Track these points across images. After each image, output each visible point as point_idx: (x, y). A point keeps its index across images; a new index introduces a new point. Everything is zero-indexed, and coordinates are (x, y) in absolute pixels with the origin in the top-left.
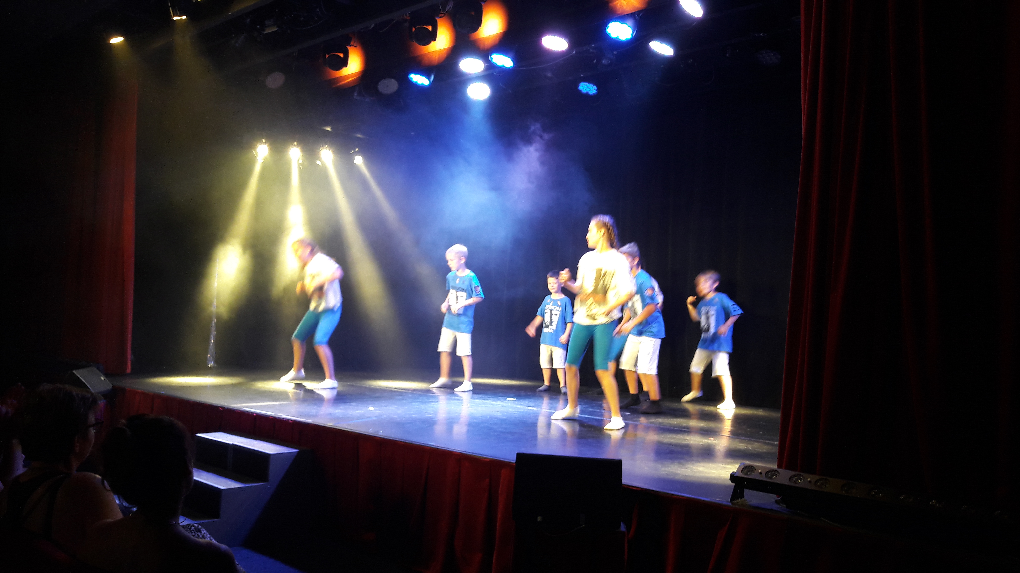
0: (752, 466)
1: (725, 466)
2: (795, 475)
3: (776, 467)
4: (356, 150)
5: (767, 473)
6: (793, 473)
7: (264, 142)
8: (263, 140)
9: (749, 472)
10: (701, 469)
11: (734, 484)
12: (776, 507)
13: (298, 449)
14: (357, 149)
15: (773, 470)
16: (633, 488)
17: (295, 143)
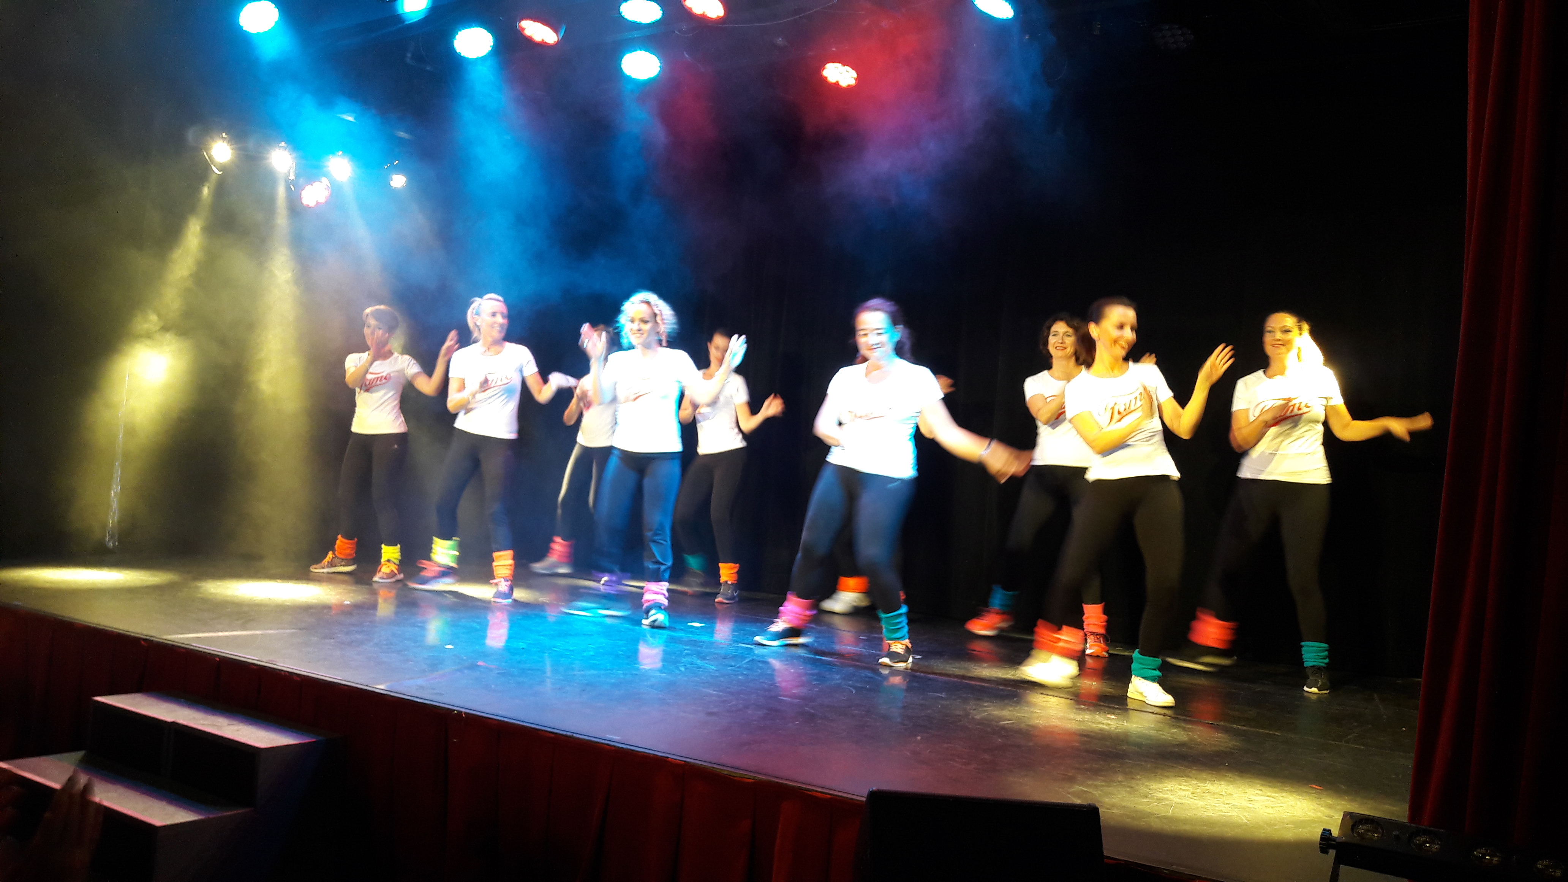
4: (395, 164)
7: (225, 138)
8: (224, 135)
9: (1368, 832)
13: (317, 737)
14: (397, 162)
17: (283, 144)
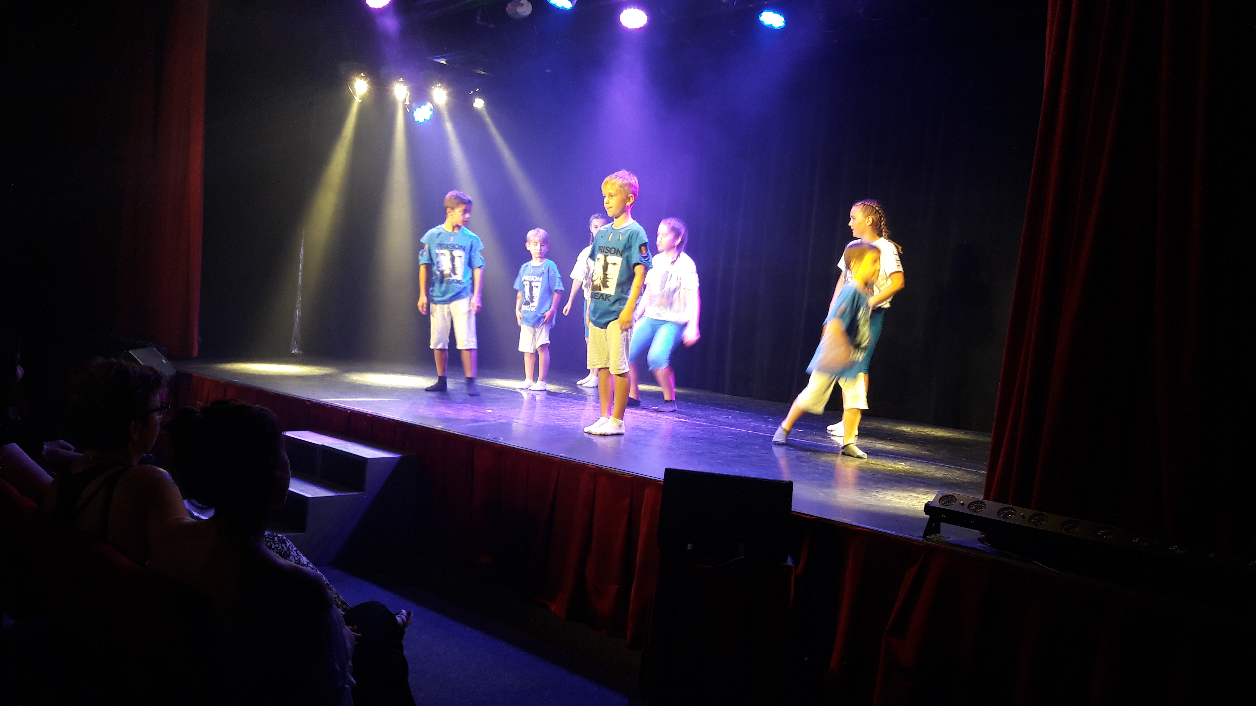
0: (952, 496)
1: (918, 496)
2: (1004, 509)
3: (982, 498)
4: (477, 91)
5: (970, 504)
6: (1002, 506)
7: (363, 77)
8: (362, 74)
9: (948, 502)
10: (888, 498)
11: (928, 516)
12: (979, 545)
13: (400, 455)
14: (478, 89)
15: (979, 501)
16: (805, 516)
17: (401, 80)
